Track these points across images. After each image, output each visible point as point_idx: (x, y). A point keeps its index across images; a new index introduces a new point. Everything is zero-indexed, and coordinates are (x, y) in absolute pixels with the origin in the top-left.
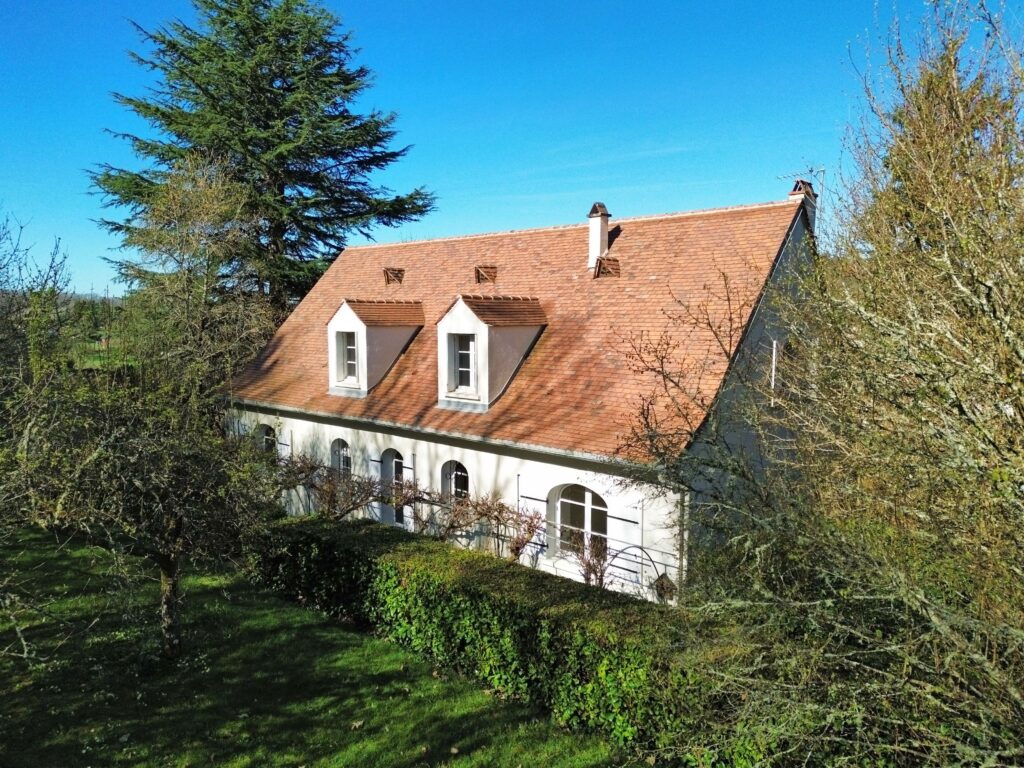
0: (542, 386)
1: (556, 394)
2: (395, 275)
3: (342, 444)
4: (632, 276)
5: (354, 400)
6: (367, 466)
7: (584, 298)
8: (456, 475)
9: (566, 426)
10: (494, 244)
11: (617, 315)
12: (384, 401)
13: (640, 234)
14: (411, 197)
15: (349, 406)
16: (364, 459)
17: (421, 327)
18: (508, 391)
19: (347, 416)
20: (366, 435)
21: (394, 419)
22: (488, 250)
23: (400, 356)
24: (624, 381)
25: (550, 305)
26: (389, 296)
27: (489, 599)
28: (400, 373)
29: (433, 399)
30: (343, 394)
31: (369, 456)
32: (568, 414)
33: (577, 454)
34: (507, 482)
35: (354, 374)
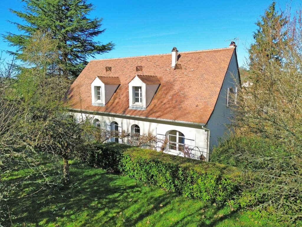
0: (162, 102)
1: (166, 104)
2: (109, 69)
3: (97, 120)
4: (186, 69)
5: (102, 107)
6: (106, 127)
7: (172, 76)
8: (135, 129)
9: (171, 113)
10: (140, 59)
11: (183, 81)
12: (111, 108)
13: (186, 57)
14: (108, 45)
15: (100, 109)
16: (105, 125)
17: (120, 85)
18: (151, 104)
19: (100, 112)
20: (106, 118)
21: (116, 112)
22: (139, 61)
23: (114, 94)
24: (187, 100)
25: (161, 78)
26: (108, 75)
27: (161, 163)
28: (115, 99)
29: (127, 106)
30: (97, 105)
31: (107, 124)
32: (172, 110)
33: (176, 121)
34: (153, 130)
35: (100, 99)
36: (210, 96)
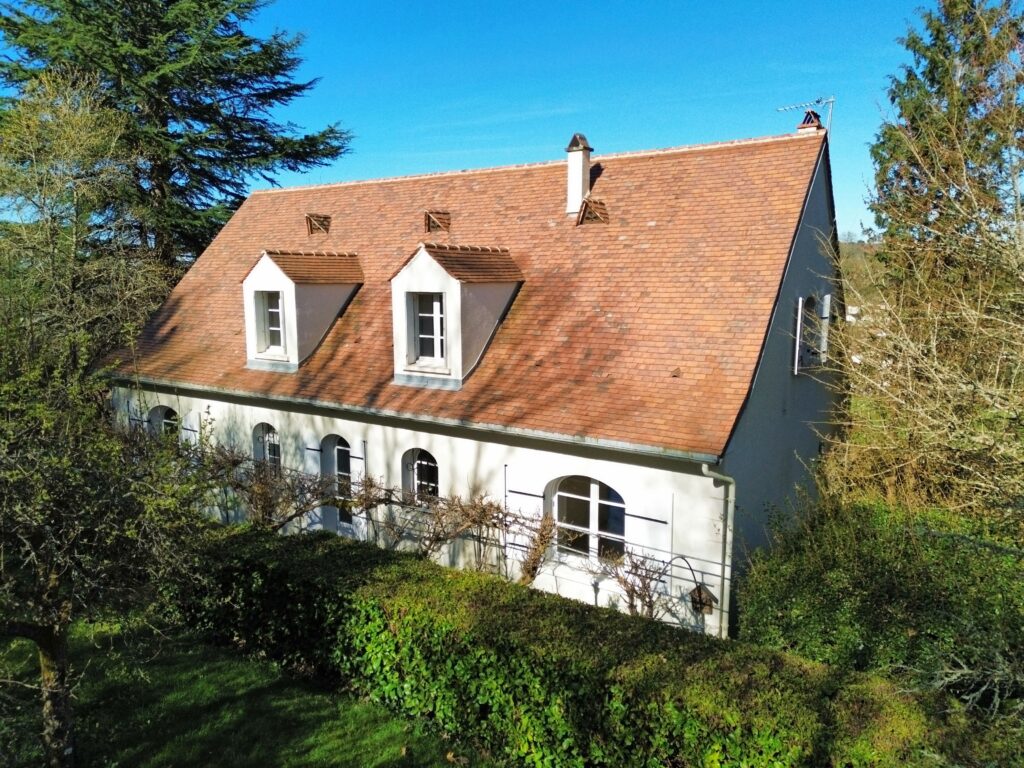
0: (527, 357)
1: (547, 365)
2: (319, 223)
3: (268, 428)
4: (624, 222)
5: (282, 375)
6: (303, 456)
7: (567, 248)
8: (420, 466)
9: (569, 405)
10: (442, 186)
11: (612, 269)
12: (322, 377)
13: (626, 173)
14: (324, 135)
15: (276, 383)
16: (297, 448)
17: (360, 285)
18: (483, 362)
19: (274, 397)
20: (300, 419)
21: (339, 399)
22: (436, 193)
23: (336, 320)
24: (634, 348)
25: (524, 258)
26: (313, 248)
27: (526, 654)
28: (339, 341)
29: (387, 373)
30: (266, 368)
31: (304, 444)
32: (569, 391)
33: (590, 441)
34: (491, 474)
35: (279, 344)
36: (729, 331)
